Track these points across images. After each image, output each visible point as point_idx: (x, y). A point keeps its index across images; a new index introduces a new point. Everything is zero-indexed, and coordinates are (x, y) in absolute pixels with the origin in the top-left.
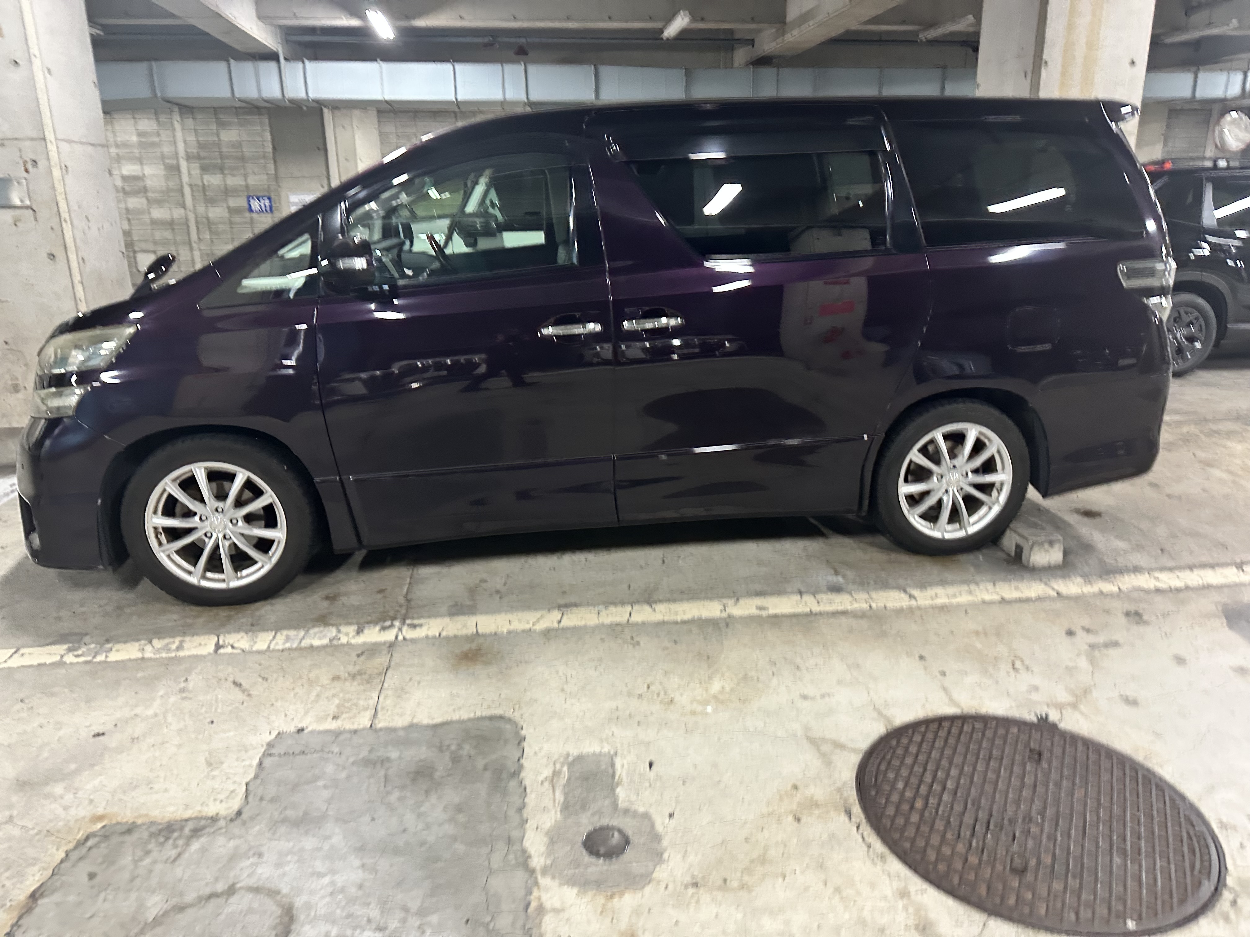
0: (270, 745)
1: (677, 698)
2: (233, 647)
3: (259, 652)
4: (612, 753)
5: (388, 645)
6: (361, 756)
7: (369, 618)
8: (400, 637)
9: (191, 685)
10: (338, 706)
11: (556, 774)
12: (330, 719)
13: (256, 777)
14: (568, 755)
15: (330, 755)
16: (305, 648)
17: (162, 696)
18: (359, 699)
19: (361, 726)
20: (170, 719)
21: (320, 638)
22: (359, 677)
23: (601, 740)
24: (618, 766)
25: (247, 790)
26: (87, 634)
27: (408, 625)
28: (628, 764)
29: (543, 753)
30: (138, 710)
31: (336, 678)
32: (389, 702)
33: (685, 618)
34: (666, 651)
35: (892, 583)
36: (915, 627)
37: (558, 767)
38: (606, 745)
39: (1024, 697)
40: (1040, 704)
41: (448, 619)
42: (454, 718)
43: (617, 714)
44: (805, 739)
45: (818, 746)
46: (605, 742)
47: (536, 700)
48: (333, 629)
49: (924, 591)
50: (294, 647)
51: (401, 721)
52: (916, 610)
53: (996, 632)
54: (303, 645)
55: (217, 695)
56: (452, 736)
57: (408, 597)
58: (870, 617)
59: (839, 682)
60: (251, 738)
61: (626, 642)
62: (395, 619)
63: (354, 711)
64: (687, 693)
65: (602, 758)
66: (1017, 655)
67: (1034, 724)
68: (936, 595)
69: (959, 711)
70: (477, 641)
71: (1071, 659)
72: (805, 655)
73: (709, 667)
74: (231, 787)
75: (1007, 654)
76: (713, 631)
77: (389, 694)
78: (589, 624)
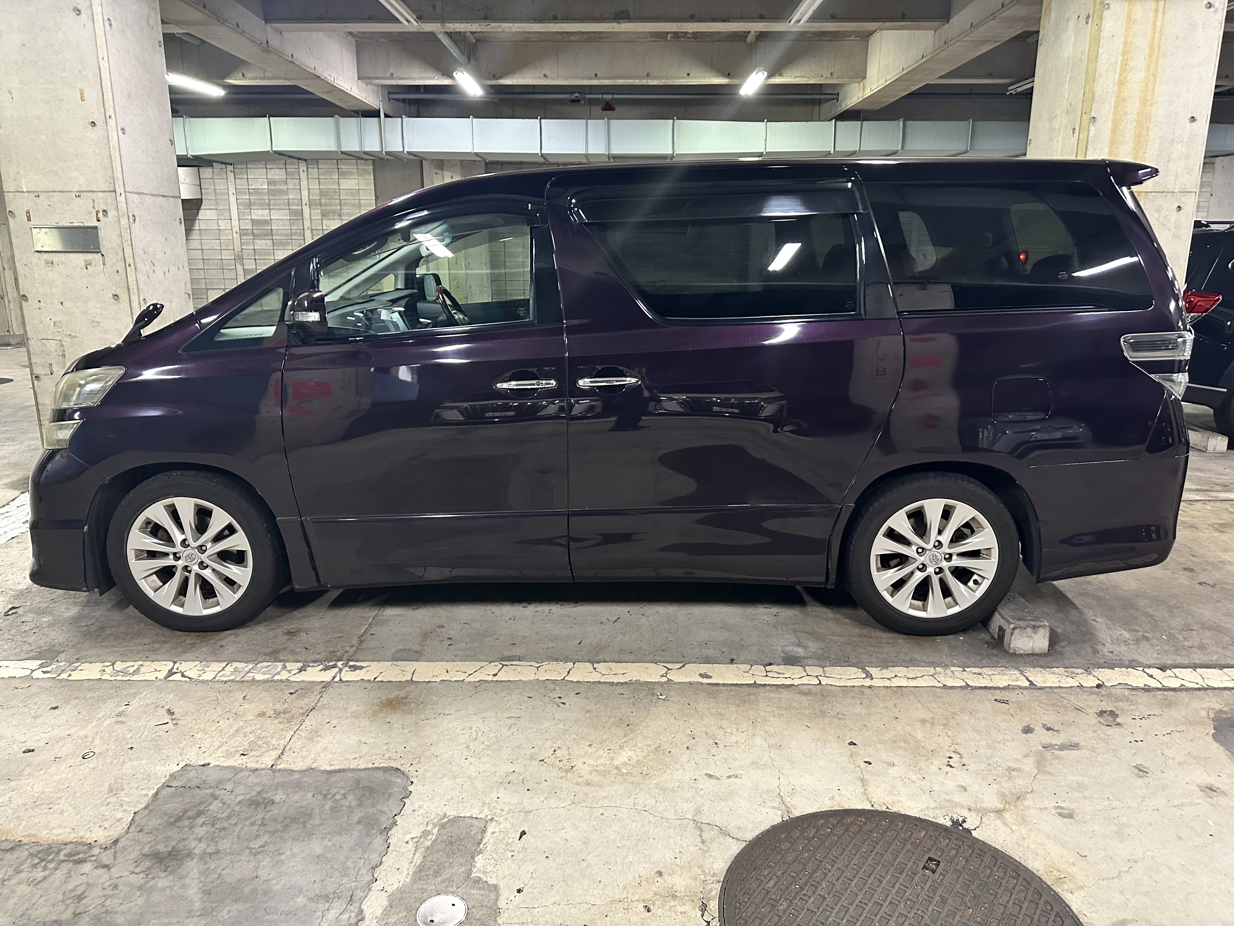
0: (173, 776)
1: (579, 766)
2: (183, 676)
3: (204, 682)
4: (489, 817)
5: (323, 685)
6: (248, 797)
7: (318, 656)
8: (337, 679)
9: (130, 708)
10: (250, 744)
11: (425, 834)
12: (238, 755)
13: (145, 808)
14: (445, 816)
15: (223, 791)
16: (247, 681)
17: (99, 718)
18: (273, 738)
19: (263, 766)
20: (97, 741)
21: (264, 673)
22: (282, 715)
23: (484, 804)
24: (490, 830)
25: (132, 820)
26: (64, 652)
27: (351, 667)
28: (500, 832)
29: (421, 812)
30: (73, 730)
31: (262, 714)
32: (299, 743)
33: (621, 681)
34: (588, 715)
35: (853, 660)
36: (859, 710)
37: (428, 829)
38: (486, 810)
39: (947, 797)
40: (962, 807)
41: (390, 663)
42: (352, 767)
43: (510, 778)
44: (691, 825)
45: (702, 831)
46: (486, 807)
47: (437, 756)
48: (280, 665)
49: (885, 671)
50: (237, 679)
51: (302, 764)
52: (867, 691)
53: (944, 722)
54: (246, 678)
55: (148, 721)
56: (342, 784)
57: (362, 639)
58: (816, 694)
59: (753, 763)
60: (158, 768)
61: (552, 700)
62: (340, 660)
63: (263, 750)
64: (590, 762)
65: (475, 822)
66: (958, 750)
67: (945, 828)
68: (896, 676)
69: (868, 807)
70: (407, 689)
71: (1017, 760)
72: (729, 730)
73: (625, 736)
74: (119, 815)
75: (947, 748)
76: (646, 695)
77: (303, 735)
78: (523, 679)
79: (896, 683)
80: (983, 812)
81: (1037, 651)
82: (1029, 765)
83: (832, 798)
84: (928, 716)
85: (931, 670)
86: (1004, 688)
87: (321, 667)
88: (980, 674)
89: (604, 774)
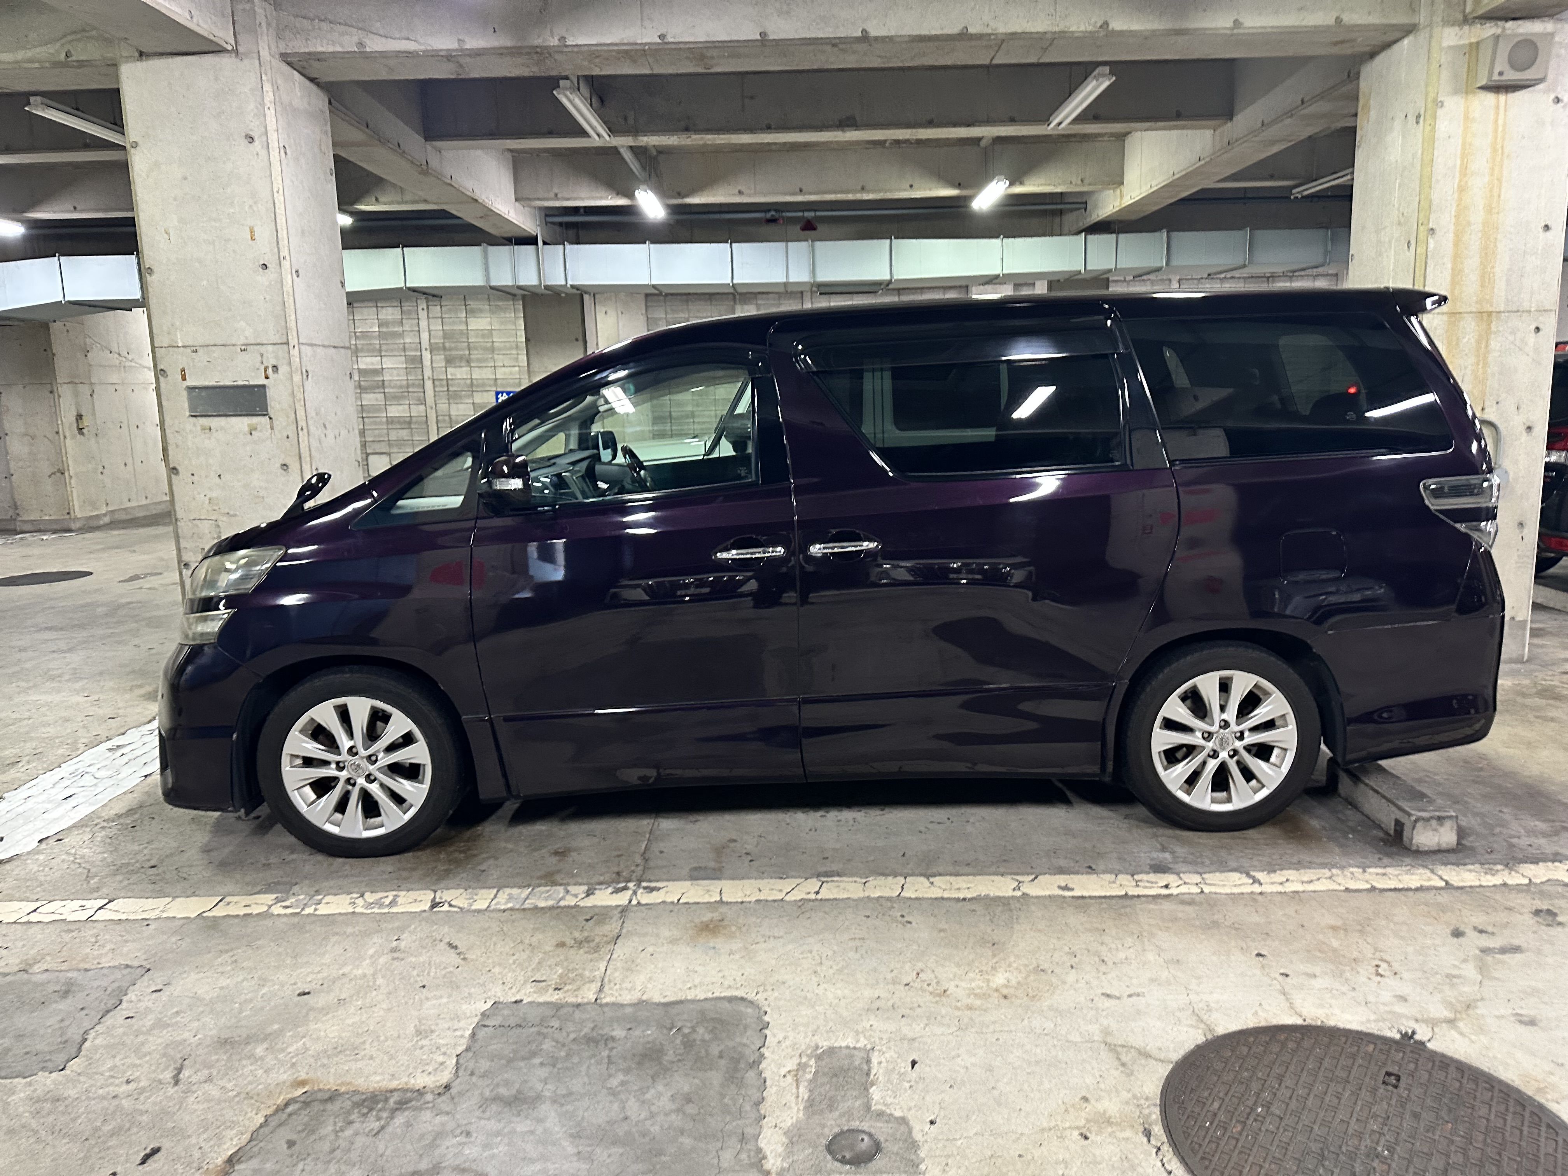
0: (483, 1014)
1: (952, 989)
2: (451, 906)
3: (479, 911)
4: (869, 1047)
5: (620, 909)
6: (583, 1033)
7: (602, 878)
8: (634, 902)
9: (403, 944)
10: (561, 976)
11: (802, 1067)
12: (551, 991)
13: (468, 1049)
14: (817, 1047)
15: (549, 1030)
16: (529, 909)
17: (372, 956)
18: (584, 969)
19: (586, 1000)
20: (380, 981)
21: (546, 899)
22: (585, 945)
23: (857, 1033)
24: (875, 1060)
25: (457, 1063)
26: (296, 884)
27: (645, 888)
28: (888, 1062)
29: (788, 1043)
30: (347, 969)
31: (561, 945)
32: (617, 974)
33: (969, 896)
34: (942, 934)
35: (1234, 864)
36: (1255, 918)
37: (804, 1060)
38: (862, 1039)
39: (1387, 1008)
40: (1407, 1018)
41: (688, 883)
42: (689, 998)
43: (878, 1004)
44: (1103, 1045)
45: (1118, 1053)
46: (861, 1035)
47: (784, 983)
48: (561, 889)
49: (1272, 875)
50: (517, 907)
51: (629, 997)
52: (1260, 898)
53: (1359, 928)
54: (526, 906)
55: (431, 957)
56: (685, 1017)
57: (646, 856)
58: (1201, 904)
59: (1152, 980)
60: (464, 1007)
61: (894, 920)
62: (629, 881)
63: (578, 983)
64: (963, 984)
65: (856, 1053)
66: (1385, 957)
67: (1395, 1042)
68: (1287, 880)
69: (1300, 1022)
70: (721, 910)
71: (1455, 966)
72: (1113, 946)
73: (994, 956)
74: (441, 1059)
75: (1370, 956)
76: (1002, 912)
77: (619, 964)
78: (852, 896)
79: (1290, 887)
80: (1433, 1023)
81: (1444, 846)
82: (1470, 971)
83: (1256, 1013)
84: (1339, 923)
85: (1326, 872)
86: (1417, 889)
87: (610, 890)
88: (1384, 874)
89: (985, 996)
